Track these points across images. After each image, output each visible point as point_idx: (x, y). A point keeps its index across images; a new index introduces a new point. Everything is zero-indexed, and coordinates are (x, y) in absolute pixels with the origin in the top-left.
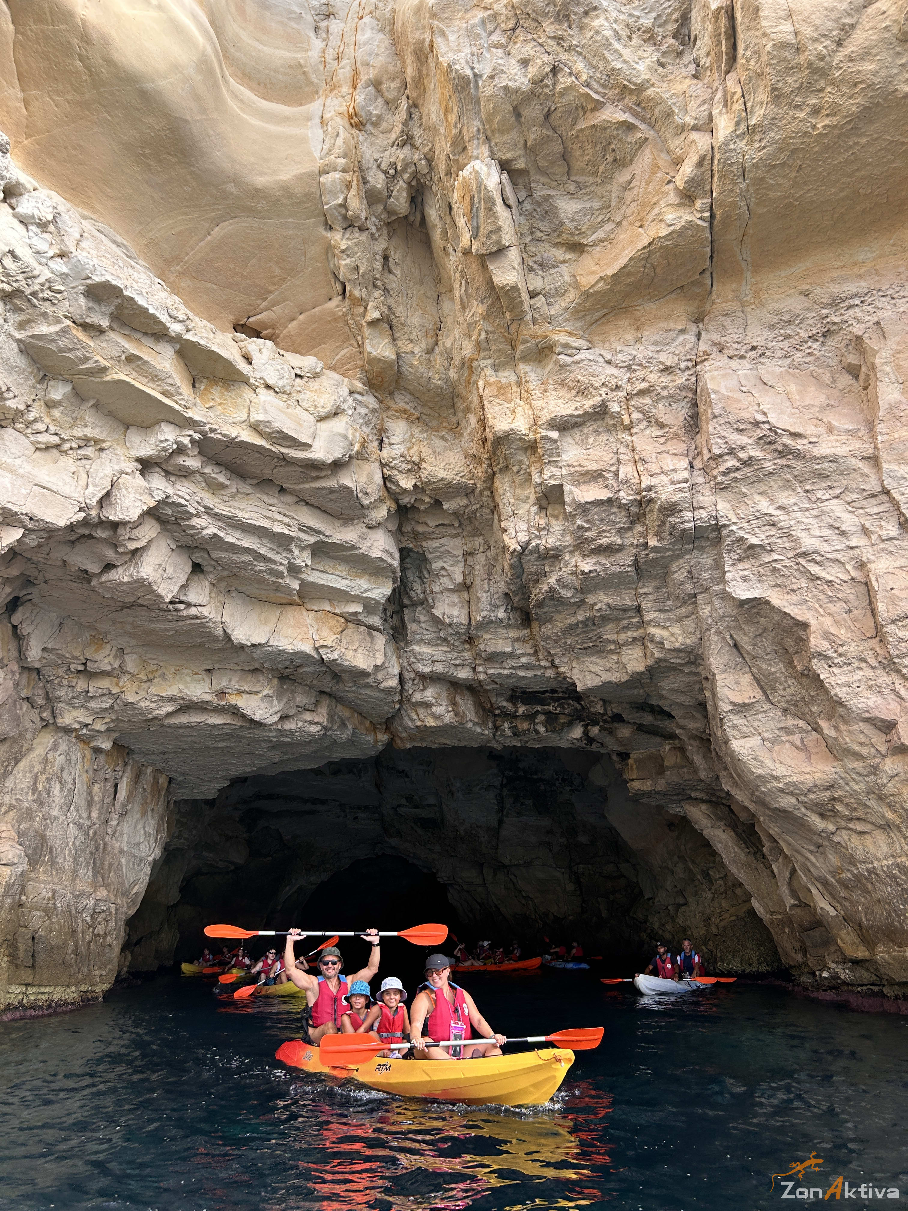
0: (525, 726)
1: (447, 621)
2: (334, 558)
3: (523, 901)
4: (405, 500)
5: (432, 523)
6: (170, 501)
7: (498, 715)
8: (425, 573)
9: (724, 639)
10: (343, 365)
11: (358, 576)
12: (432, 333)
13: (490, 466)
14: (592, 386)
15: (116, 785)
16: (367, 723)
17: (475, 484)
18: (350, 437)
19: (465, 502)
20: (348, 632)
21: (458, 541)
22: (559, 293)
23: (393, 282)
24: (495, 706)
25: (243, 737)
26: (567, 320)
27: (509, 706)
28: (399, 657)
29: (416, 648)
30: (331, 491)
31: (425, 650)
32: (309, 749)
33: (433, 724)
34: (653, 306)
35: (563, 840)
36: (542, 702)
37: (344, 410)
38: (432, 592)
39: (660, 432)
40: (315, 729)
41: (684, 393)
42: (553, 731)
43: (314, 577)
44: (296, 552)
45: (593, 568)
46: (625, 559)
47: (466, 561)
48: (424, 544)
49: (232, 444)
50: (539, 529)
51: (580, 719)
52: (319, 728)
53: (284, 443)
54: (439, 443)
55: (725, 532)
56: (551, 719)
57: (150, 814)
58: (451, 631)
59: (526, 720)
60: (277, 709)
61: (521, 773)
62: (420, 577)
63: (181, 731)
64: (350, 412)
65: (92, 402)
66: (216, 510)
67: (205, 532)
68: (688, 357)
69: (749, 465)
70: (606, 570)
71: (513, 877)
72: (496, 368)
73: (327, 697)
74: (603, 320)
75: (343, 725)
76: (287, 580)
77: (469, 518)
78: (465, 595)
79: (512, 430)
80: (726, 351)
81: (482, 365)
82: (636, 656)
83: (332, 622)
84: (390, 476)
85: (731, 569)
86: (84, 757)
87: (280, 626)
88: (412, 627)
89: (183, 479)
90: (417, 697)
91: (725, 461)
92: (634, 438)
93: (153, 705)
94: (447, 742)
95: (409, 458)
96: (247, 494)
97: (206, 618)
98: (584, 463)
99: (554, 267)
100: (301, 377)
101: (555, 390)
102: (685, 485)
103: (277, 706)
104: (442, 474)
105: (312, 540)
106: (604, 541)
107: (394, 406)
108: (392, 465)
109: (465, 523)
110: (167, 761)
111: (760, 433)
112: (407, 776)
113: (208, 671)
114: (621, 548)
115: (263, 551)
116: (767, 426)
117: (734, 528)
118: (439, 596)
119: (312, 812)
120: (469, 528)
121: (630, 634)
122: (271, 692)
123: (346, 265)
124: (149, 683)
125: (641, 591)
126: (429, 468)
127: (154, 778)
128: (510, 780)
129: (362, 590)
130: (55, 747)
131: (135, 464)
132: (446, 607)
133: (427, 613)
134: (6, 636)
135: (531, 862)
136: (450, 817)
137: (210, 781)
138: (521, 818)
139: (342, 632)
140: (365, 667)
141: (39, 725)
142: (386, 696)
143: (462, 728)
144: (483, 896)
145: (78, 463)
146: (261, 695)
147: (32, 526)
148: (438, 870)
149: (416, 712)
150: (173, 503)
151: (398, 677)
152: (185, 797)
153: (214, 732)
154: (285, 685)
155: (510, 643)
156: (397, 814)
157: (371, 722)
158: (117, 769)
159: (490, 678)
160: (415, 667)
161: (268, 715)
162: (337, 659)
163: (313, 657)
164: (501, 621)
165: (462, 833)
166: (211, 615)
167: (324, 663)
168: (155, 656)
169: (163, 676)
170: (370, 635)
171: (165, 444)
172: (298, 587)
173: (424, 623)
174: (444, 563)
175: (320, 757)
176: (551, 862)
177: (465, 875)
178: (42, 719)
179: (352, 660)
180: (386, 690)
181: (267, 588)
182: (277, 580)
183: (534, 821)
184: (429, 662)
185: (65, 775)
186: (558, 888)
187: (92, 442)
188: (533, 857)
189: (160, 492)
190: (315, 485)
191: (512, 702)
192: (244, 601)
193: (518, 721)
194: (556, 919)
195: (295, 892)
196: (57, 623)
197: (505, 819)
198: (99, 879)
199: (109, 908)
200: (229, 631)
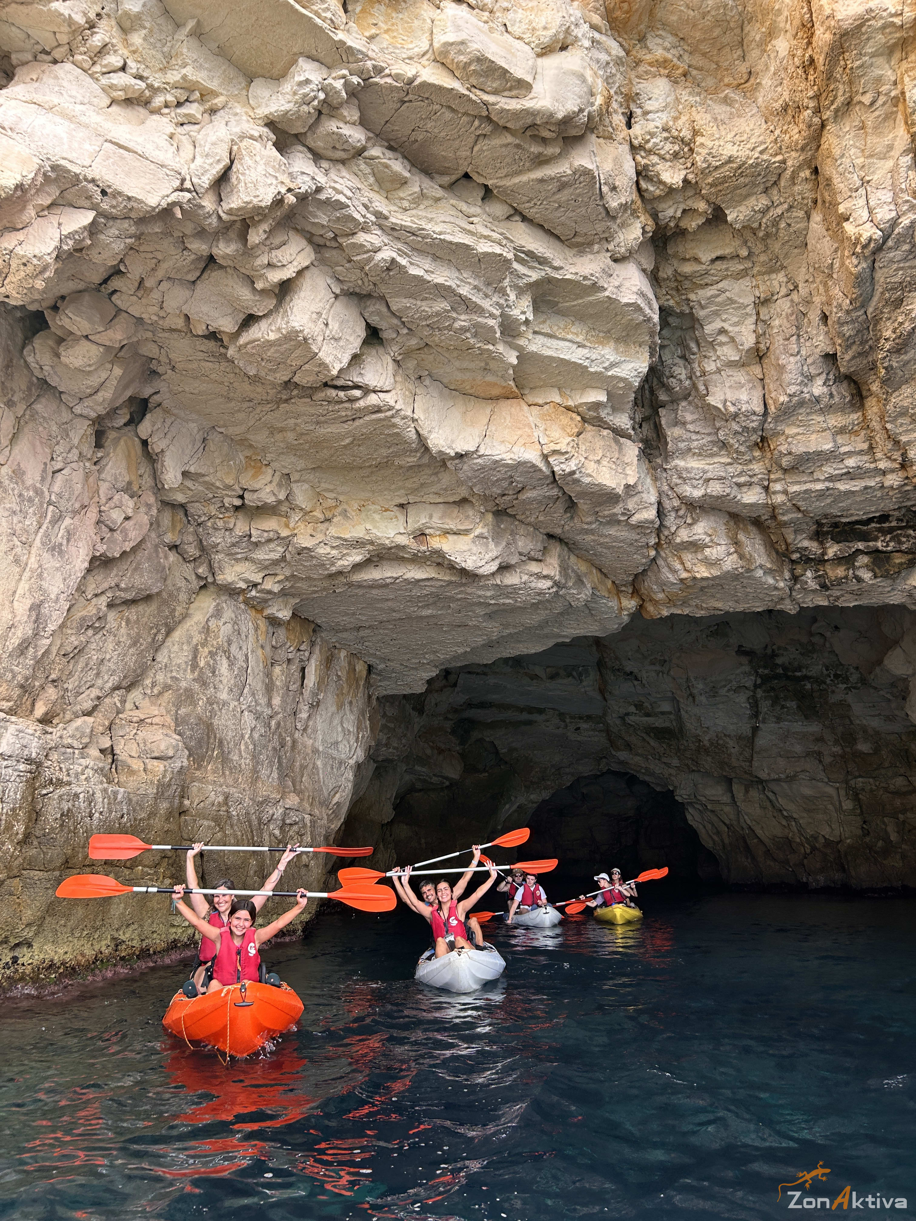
0: (840, 571)
1: (732, 409)
2: (566, 311)
3: (784, 822)
4: (668, 212)
6: (323, 196)
7: (798, 561)
8: (693, 345)
11: (601, 343)
13: (817, 111)
15: (303, 669)
16: (609, 584)
17: (784, 162)
18: (590, 80)
19: (764, 201)
20: (586, 435)
21: (746, 283)
24: (792, 548)
25: (452, 599)
27: (813, 547)
28: (655, 479)
29: (681, 463)
30: (563, 185)
31: (694, 464)
32: (535, 619)
33: (706, 574)
35: (837, 749)
36: (865, 537)
37: (576, 40)
38: (704, 373)
40: (544, 585)
42: (885, 576)
43: (537, 345)
44: (512, 297)
47: (758, 314)
48: (692, 297)
49: (408, 91)
52: (549, 583)
53: (491, 83)
54: (720, 108)
56: (880, 559)
57: (347, 707)
58: (735, 427)
59: (839, 564)
60: (495, 554)
61: (780, 671)
62: (683, 357)
63: (375, 592)
64: (586, 42)
65: (191, 26)
66: (393, 221)
67: (379, 257)
71: (770, 795)
73: (557, 544)
75: (580, 581)
76: (500, 348)
77: (768, 235)
78: (757, 370)
83: (565, 419)
84: (646, 167)
86: (256, 629)
87: (492, 428)
88: (673, 433)
89: (340, 166)
90: (683, 535)
93: (334, 552)
94: (719, 605)
95: (676, 134)
96: (438, 200)
97: (391, 408)
103: (494, 550)
104: (729, 150)
105: (535, 276)
107: (648, 57)
108: (649, 146)
109: (758, 248)
110: (362, 641)
112: (636, 679)
113: (402, 506)
115: (464, 291)
118: (715, 377)
119: (531, 722)
120: (763, 258)
122: (484, 532)
124: (326, 524)
126: (710, 144)
127: (349, 663)
128: (766, 679)
129: (606, 364)
130: (218, 613)
131: (266, 130)
132: (728, 391)
133: (697, 407)
134: (133, 453)
135: (795, 776)
136: (690, 725)
137: (416, 669)
138: (782, 724)
139: (579, 434)
140: (614, 486)
141: (195, 584)
142: (638, 537)
143: (749, 578)
144: (732, 816)
145: (180, 130)
146: (472, 536)
147: (105, 206)
148: (675, 787)
149: (680, 558)
150: (328, 202)
151: (656, 506)
152: (390, 692)
153: (416, 592)
154: (502, 522)
155: (831, 437)
156: (624, 723)
157: (613, 582)
158: (302, 648)
159: (790, 500)
160: (679, 490)
161: (483, 563)
162: (573, 473)
163: (540, 470)
164: (818, 400)
165: (707, 744)
166: (398, 407)
167: (555, 481)
168: (331, 487)
169: (344, 514)
170: (617, 442)
171: (306, 90)
172: (515, 362)
173: (693, 422)
174: (724, 321)
175: (547, 636)
176: (821, 775)
177: (709, 792)
178: (199, 577)
179: (594, 474)
180: (640, 527)
181: (472, 365)
182: (486, 347)
183: (798, 727)
184: (701, 482)
185: (234, 649)
186: (830, 807)
187: (197, 95)
188: (798, 769)
189: (307, 178)
190: (538, 174)
191: (817, 540)
192: (441, 394)
193: (828, 567)
194: (828, 843)
195: (515, 811)
196: (199, 437)
197: (761, 725)
198: (289, 783)
199: (303, 820)
200: (425, 433)
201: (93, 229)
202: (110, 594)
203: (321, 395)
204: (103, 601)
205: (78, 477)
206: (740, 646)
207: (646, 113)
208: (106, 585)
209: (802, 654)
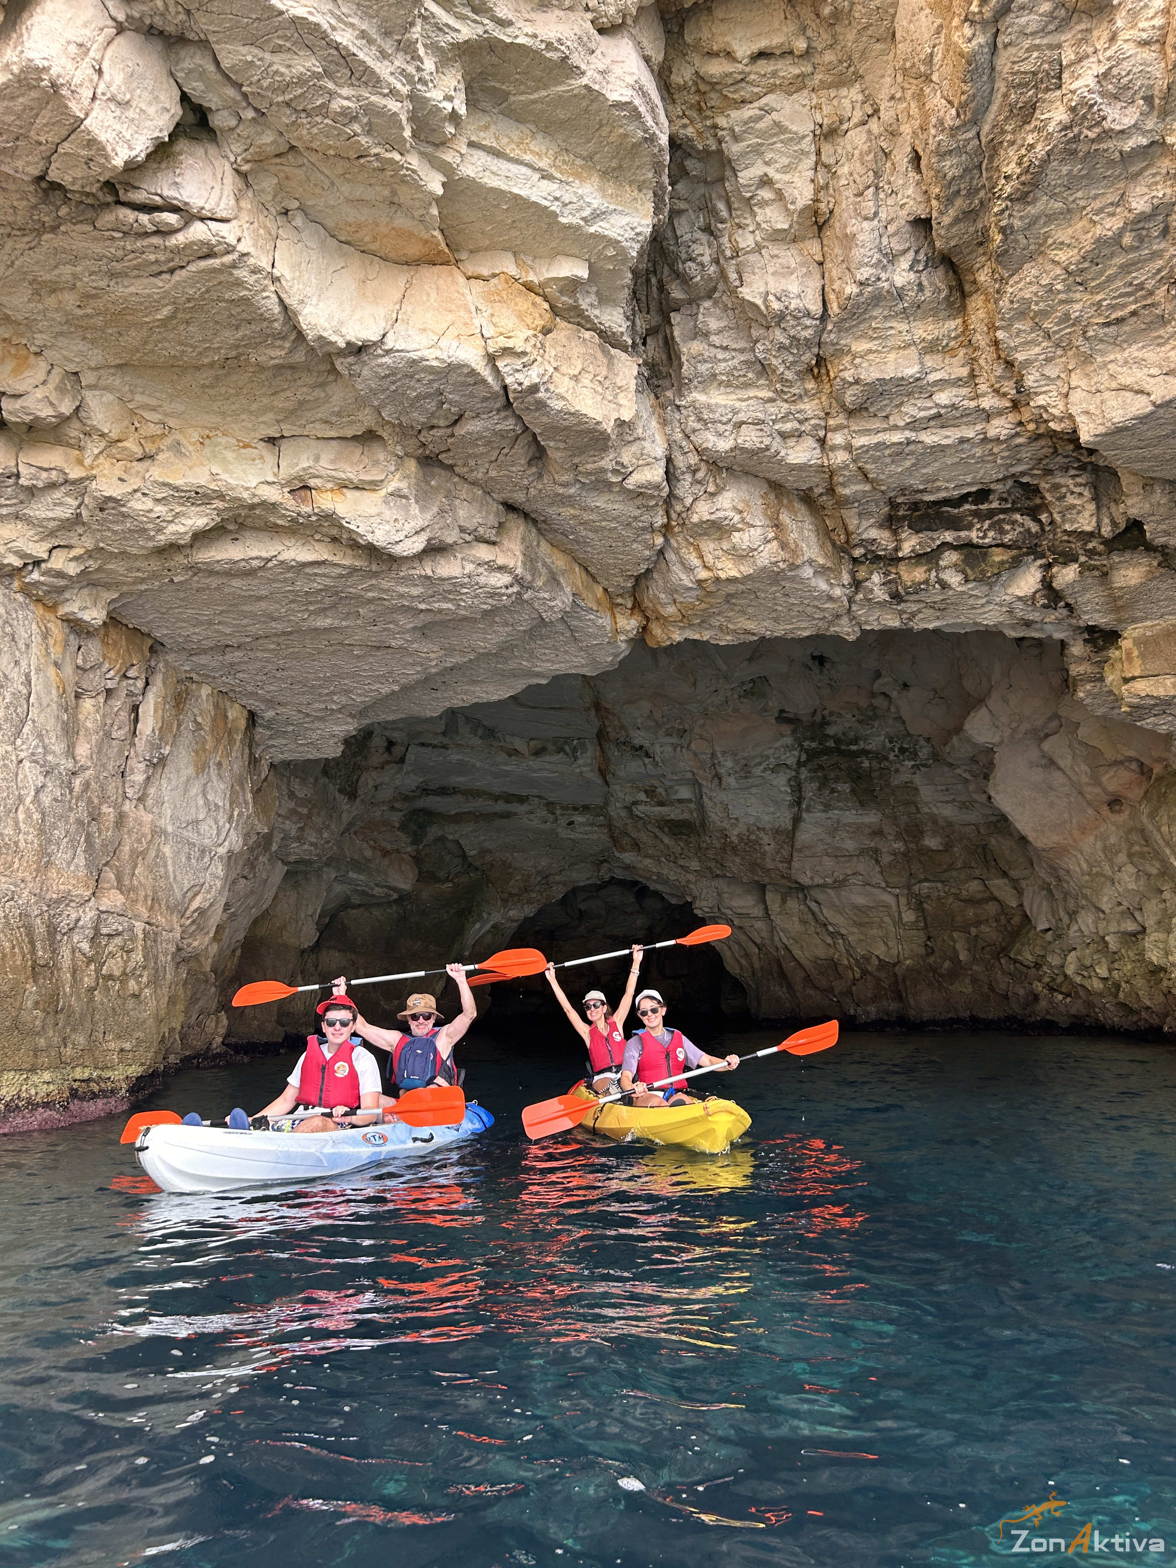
0: (919, 574)
1: (776, 306)
3: (829, 940)
5: (743, 50)
7: (862, 558)
8: (721, 206)
11: (578, 176)
15: (135, 708)
16: (599, 591)
20: (559, 336)
21: (802, 99)
24: (854, 539)
25: (360, 598)
27: (882, 537)
28: (664, 422)
29: (701, 398)
31: (720, 399)
33: (734, 573)
35: (899, 845)
36: (955, 524)
38: (736, 253)
40: (500, 580)
42: (977, 583)
43: (475, 167)
44: (429, 65)
47: (818, 153)
48: (721, 121)
51: (1035, 552)
52: (506, 579)
56: (974, 556)
57: (213, 771)
58: (781, 338)
59: (918, 564)
60: (420, 523)
61: (831, 744)
62: (708, 230)
63: (236, 583)
71: (813, 906)
73: (521, 522)
75: (553, 580)
76: (413, 162)
78: (813, 247)
83: (525, 302)
86: (46, 635)
87: (407, 308)
88: (689, 349)
90: (703, 511)
93: (160, 509)
94: (751, 626)
97: (230, 250)
105: (464, 31)
110: (232, 668)
112: (647, 755)
113: (271, 441)
118: (752, 258)
119: (509, 814)
120: (829, 58)
122: (403, 485)
124: (147, 463)
127: (216, 706)
128: (812, 755)
129: (586, 213)
132: (771, 280)
133: (725, 308)
135: (845, 880)
136: (715, 816)
137: (321, 719)
138: (830, 814)
139: (546, 331)
140: (599, 418)
142: (637, 513)
143: (793, 579)
144: (764, 934)
146: (383, 492)
148: (695, 898)
149: (698, 549)
151: (663, 463)
152: (287, 756)
153: (301, 585)
154: (433, 476)
155: (916, 356)
156: (631, 815)
157: (605, 590)
158: (131, 673)
159: (854, 461)
160: (697, 439)
161: (400, 536)
162: (535, 389)
163: (484, 381)
164: (900, 294)
165: (735, 839)
166: (242, 249)
167: (509, 404)
168: (153, 402)
169: (176, 448)
170: (606, 353)
172: (440, 191)
173: (719, 332)
174: (767, 164)
175: (514, 674)
176: (878, 879)
177: (736, 903)
179: (568, 396)
180: (639, 494)
181: (369, 194)
182: (388, 155)
183: (850, 817)
184: (729, 427)
186: (887, 919)
188: (849, 872)
191: (890, 528)
192: (323, 243)
193: (902, 568)
194: (883, 965)
195: (488, 932)
197: (804, 815)
198: (110, 875)
199: (131, 929)
200: (292, 301)
206: (782, 711)
209: (860, 722)
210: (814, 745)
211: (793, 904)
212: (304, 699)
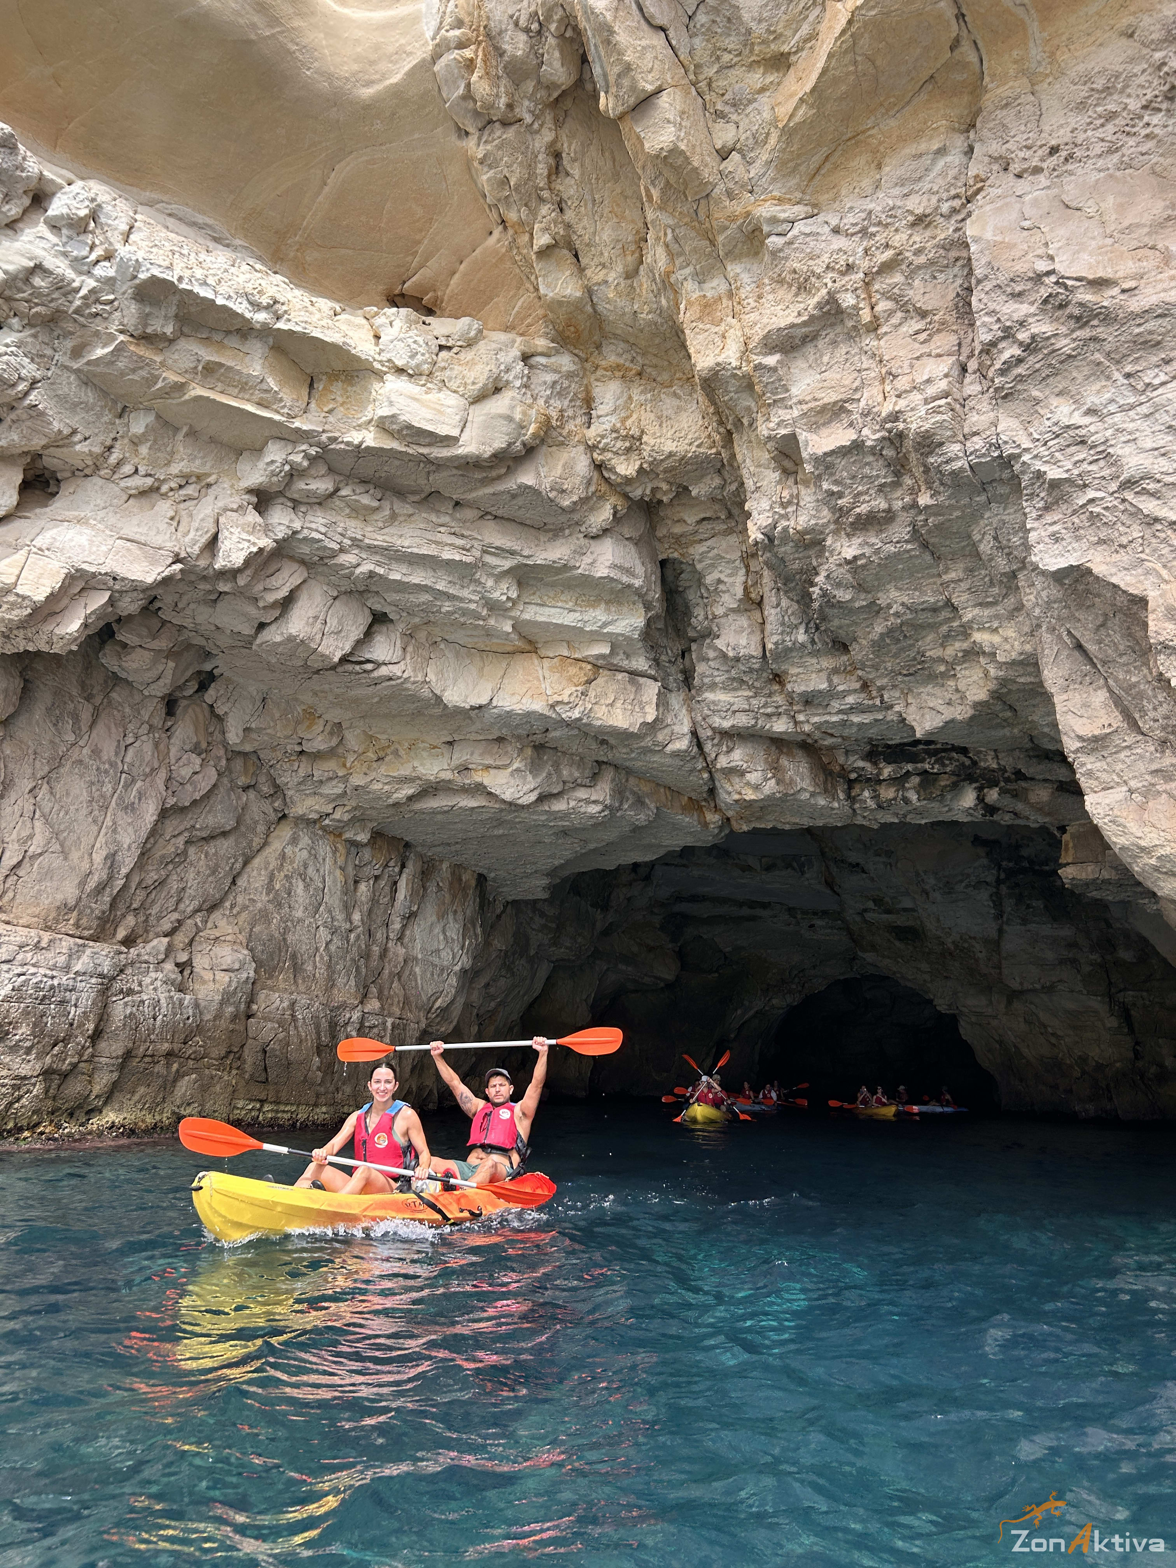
0: (892, 793)
1: (733, 653)
2: (553, 585)
4: (636, 493)
5: (691, 518)
6: (300, 536)
7: (856, 780)
8: (703, 591)
9: (1060, 637)
10: (523, 320)
11: (592, 606)
12: (633, 247)
13: (721, 423)
14: (813, 272)
15: (395, 883)
16: (686, 800)
17: (718, 453)
18: (518, 416)
19: (716, 481)
20: (600, 681)
21: (733, 540)
22: (759, 141)
23: (568, 188)
24: (847, 768)
25: (512, 822)
26: (774, 180)
27: (867, 765)
28: (690, 710)
29: (709, 696)
30: (514, 495)
31: (720, 697)
32: (611, 835)
33: (753, 797)
34: (893, 123)
35: (1095, 957)
36: (914, 759)
37: (508, 382)
38: (715, 617)
39: (920, 325)
40: (594, 809)
41: (953, 254)
42: (930, 799)
43: (533, 613)
45: (859, 552)
46: (900, 531)
47: (747, 567)
48: (690, 550)
49: (359, 452)
50: (784, 505)
51: (971, 778)
52: (599, 808)
53: (422, 441)
54: (668, 404)
55: (1017, 467)
56: (927, 779)
58: (743, 668)
59: (892, 785)
60: (533, 785)
63: (439, 817)
64: (518, 383)
65: (185, 430)
66: (367, 541)
67: (358, 571)
68: (953, 192)
69: (1036, 350)
70: (877, 551)
71: (1033, 1007)
72: (701, 278)
73: (610, 770)
74: (828, 165)
75: (640, 802)
76: (492, 622)
78: (757, 615)
79: (718, 364)
80: (1011, 168)
81: (680, 278)
82: (975, 678)
83: (573, 670)
84: (603, 461)
85: (1036, 524)
86: (334, 852)
87: (505, 681)
88: (699, 668)
89: (315, 507)
90: (723, 762)
91: (1001, 352)
92: (882, 342)
93: (387, 787)
94: (795, 821)
95: (624, 433)
96: (409, 516)
97: (401, 676)
98: (819, 395)
99: (750, 102)
100: (449, 348)
101: (773, 291)
102: (942, 402)
104: (670, 446)
105: (507, 564)
106: (863, 509)
107: (603, 363)
108: (602, 446)
111: (1044, 292)
113: (448, 743)
114: (889, 516)
115: (441, 586)
116: (1053, 279)
117: (1026, 458)
118: (723, 620)
119: (753, 918)
121: (957, 645)
122: (523, 765)
123: (489, 180)
124: (379, 762)
125: (946, 578)
126: (653, 442)
127: (453, 874)
128: (1010, 874)
129: (600, 624)
130: (294, 841)
131: (247, 497)
132: (732, 635)
134: (201, 717)
135: (1052, 986)
136: (931, 925)
137: (527, 877)
138: (1028, 927)
139: (589, 682)
140: (628, 726)
141: (273, 817)
142: (682, 763)
143: (796, 800)
145: (182, 506)
146: (510, 770)
147: (117, 587)
149: (729, 782)
150: (305, 539)
151: (689, 736)
152: (516, 897)
153: (476, 817)
154: (543, 756)
155: (825, 677)
156: (865, 921)
157: (691, 799)
158: (392, 863)
159: (819, 729)
160: (710, 721)
161: (521, 794)
162: (579, 719)
163: (550, 717)
164: (803, 645)
165: (951, 946)
166: (405, 675)
167: (570, 725)
168: (383, 730)
169: (396, 753)
170: (633, 683)
171: (273, 467)
172: (512, 628)
173: (715, 658)
174: (720, 573)
176: (1082, 987)
178: (275, 810)
179: (604, 717)
180: (676, 754)
182: (477, 622)
183: (1047, 930)
184: (728, 714)
185: (311, 871)
186: (1098, 1024)
187: (194, 479)
188: (1054, 979)
189: (282, 528)
190: (489, 490)
191: (871, 760)
192: (457, 655)
193: (883, 787)
194: (1098, 1066)
196: (259, 698)
197: (1005, 927)
198: (374, 990)
199: (384, 1023)
200: (438, 692)
201: (111, 602)
202: (186, 834)
203: (340, 669)
204: (180, 841)
205: (148, 748)
206: (976, 836)
207: (599, 417)
208: (182, 828)
209: (1050, 845)
210: (1011, 865)
211: (1017, 1005)
212: (511, 867)
